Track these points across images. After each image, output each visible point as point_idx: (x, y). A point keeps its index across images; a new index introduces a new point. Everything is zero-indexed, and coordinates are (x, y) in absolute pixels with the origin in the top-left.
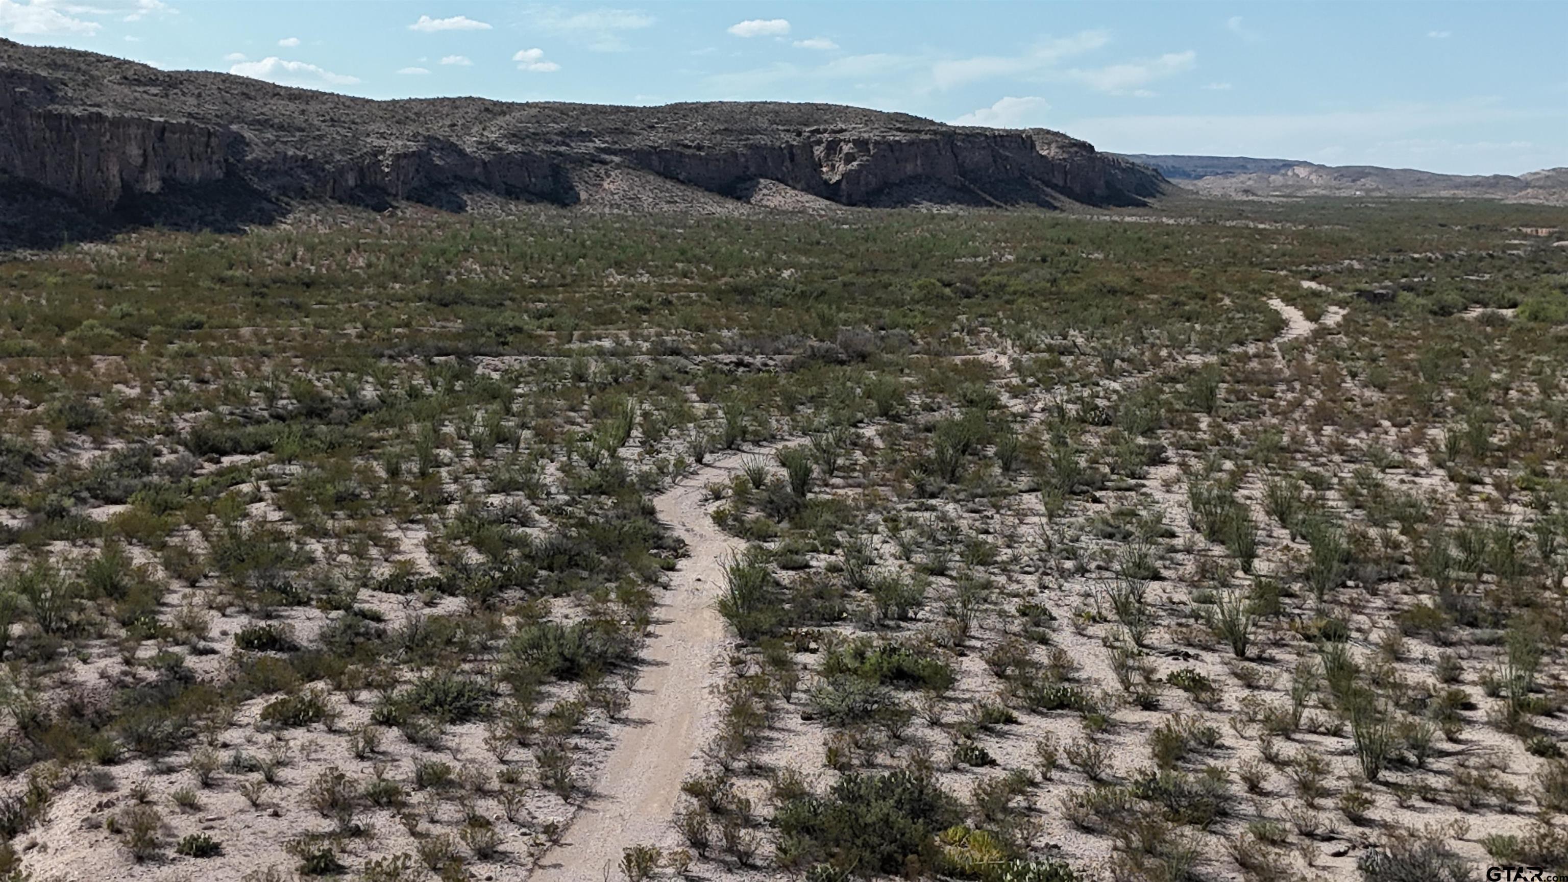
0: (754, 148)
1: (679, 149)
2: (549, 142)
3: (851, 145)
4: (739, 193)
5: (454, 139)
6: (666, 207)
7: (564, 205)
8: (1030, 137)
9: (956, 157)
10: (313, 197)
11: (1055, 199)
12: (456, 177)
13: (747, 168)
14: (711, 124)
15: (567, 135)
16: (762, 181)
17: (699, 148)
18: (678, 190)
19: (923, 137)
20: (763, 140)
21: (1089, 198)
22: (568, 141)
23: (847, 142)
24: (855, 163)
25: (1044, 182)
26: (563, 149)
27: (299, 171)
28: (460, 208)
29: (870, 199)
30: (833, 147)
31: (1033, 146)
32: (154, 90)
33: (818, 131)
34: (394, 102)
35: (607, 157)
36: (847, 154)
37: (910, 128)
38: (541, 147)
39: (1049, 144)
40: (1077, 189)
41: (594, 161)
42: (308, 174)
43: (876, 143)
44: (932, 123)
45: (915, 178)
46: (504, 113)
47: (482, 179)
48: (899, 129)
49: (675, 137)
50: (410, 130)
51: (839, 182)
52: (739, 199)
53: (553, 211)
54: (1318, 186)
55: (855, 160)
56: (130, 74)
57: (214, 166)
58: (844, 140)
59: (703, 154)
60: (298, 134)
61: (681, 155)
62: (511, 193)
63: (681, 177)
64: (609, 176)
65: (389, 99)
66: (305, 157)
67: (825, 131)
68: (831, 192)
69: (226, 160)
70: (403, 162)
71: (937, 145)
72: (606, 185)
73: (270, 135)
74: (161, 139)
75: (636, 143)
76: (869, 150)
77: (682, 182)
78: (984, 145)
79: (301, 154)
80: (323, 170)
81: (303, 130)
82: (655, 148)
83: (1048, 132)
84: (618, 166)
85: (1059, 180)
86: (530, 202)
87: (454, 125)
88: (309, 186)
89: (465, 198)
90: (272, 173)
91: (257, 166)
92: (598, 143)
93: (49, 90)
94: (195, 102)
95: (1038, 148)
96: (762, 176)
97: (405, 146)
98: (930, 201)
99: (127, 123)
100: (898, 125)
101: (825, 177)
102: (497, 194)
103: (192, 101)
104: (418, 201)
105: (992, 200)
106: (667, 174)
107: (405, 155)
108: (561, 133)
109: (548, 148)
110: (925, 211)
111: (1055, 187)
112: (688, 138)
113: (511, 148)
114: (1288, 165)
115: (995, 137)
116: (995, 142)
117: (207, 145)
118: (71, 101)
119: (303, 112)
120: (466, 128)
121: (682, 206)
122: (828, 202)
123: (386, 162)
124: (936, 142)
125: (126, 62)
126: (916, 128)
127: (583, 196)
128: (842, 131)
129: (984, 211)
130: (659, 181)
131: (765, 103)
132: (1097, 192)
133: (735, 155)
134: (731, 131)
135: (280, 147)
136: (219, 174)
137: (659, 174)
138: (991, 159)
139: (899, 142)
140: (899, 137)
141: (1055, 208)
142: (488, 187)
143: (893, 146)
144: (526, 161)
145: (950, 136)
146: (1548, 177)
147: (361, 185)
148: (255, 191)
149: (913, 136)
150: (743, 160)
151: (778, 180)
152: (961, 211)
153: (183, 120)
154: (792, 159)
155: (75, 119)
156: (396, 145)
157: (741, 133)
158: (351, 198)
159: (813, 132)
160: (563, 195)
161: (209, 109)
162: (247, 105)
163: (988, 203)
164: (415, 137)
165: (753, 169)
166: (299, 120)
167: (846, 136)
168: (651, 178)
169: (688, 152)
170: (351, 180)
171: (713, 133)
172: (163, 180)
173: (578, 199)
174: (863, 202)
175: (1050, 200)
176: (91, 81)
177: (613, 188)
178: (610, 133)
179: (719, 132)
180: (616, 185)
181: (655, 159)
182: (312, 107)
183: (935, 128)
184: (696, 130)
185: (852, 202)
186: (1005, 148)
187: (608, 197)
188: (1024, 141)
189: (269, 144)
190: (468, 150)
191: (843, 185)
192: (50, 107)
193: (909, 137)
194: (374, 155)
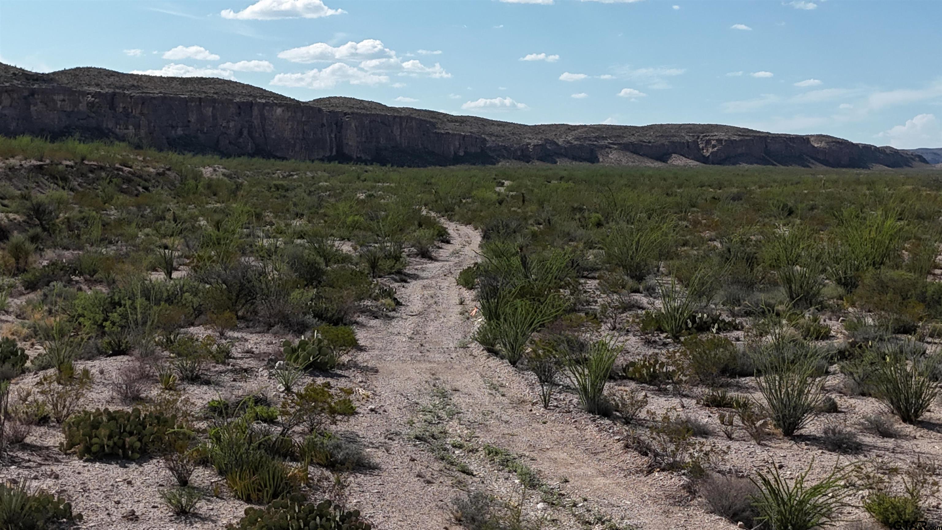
0: (673, 143)
1: (641, 143)
2: (590, 140)
3: (715, 141)
4: (662, 159)
5: (555, 140)
6: (630, 164)
7: (593, 163)
8: (806, 138)
11: (812, 163)
12: (555, 153)
13: (668, 150)
14: (656, 133)
15: (597, 138)
16: (674, 155)
17: (649, 142)
18: (638, 158)
19: (747, 138)
20: (676, 139)
21: (835, 164)
22: (597, 140)
23: (713, 140)
24: (716, 149)
26: (595, 143)
27: (503, 150)
28: (556, 163)
29: (722, 162)
30: (708, 142)
31: (809, 142)
32: (458, 124)
33: (706, 136)
34: (536, 126)
35: (612, 146)
36: (714, 145)
37: (745, 134)
38: (587, 142)
39: (821, 141)
40: (831, 160)
41: (606, 147)
42: (506, 151)
43: (726, 140)
44: (759, 132)
45: (741, 155)
46: (574, 130)
47: (564, 153)
48: (739, 135)
49: (641, 138)
50: (539, 137)
52: (664, 162)
53: (589, 164)
55: (716, 147)
56: (449, 118)
57: (478, 148)
59: (650, 144)
61: (642, 145)
62: (574, 158)
63: (640, 153)
64: (611, 152)
65: (533, 124)
66: (505, 145)
67: (710, 135)
68: (705, 160)
69: (481, 147)
70: (537, 148)
72: (610, 156)
73: (493, 138)
74: (464, 140)
75: (625, 140)
76: (722, 143)
77: (641, 155)
78: (783, 141)
79: (503, 144)
80: (511, 150)
81: (503, 137)
82: (632, 143)
84: (616, 149)
85: (820, 156)
86: (580, 161)
88: (506, 155)
89: (558, 160)
90: (495, 151)
91: (490, 148)
92: (609, 141)
93: (433, 125)
96: (675, 153)
97: (538, 142)
98: (745, 163)
101: (703, 154)
103: (469, 127)
105: (777, 163)
106: (635, 152)
107: (537, 145)
108: (595, 137)
109: (590, 143)
111: (816, 159)
112: (646, 139)
113: (576, 143)
115: (790, 138)
116: (790, 140)
117: (476, 141)
118: (439, 128)
119: (503, 131)
120: (560, 136)
121: (637, 164)
122: (701, 164)
123: (531, 147)
124: (753, 140)
126: (747, 134)
127: (601, 160)
130: (631, 155)
132: (842, 162)
133: (663, 145)
134: (664, 136)
135: (497, 142)
136: (479, 151)
137: (632, 152)
138: (784, 148)
139: (736, 140)
140: (736, 138)
142: (566, 156)
143: (732, 142)
144: (581, 147)
147: (523, 155)
148: (489, 156)
149: (742, 137)
150: (667, 147)
151: (681, 155)
153: (469, 134)
154: (688, 147)
155: (442, 134)
156: (535, 142)
157: (667, 136)
160: (593, 159)
161: (475, 130)
162: (486, 128)
163: (773, 165)
164: (541, 138)
165: (670, 150)
166: (502, 133)
167: (714, 138)
168: (628, 153)
169: (644, 144)
170: (519, 153)
171: (656, 137)
172: (465, 152)
173: (598, 161)
174: (718, 164)
175: (810, 165)
176: (443, 122)
177: (612, 157)
178: (615, 137)
179: (659, 136)
180: (614, 156)
181: (631, 147)
182: (506, 129)
183: (758, 134)
184: (650, 136)
185: (713, 163)
186: (794, 143)
187: (610, 160)
188: (804, 140)
189: (493, 141)
190: (560, 144)
191: (710, 157)
192: (436, 131)
193: (740, 138)
194: (528, 145)
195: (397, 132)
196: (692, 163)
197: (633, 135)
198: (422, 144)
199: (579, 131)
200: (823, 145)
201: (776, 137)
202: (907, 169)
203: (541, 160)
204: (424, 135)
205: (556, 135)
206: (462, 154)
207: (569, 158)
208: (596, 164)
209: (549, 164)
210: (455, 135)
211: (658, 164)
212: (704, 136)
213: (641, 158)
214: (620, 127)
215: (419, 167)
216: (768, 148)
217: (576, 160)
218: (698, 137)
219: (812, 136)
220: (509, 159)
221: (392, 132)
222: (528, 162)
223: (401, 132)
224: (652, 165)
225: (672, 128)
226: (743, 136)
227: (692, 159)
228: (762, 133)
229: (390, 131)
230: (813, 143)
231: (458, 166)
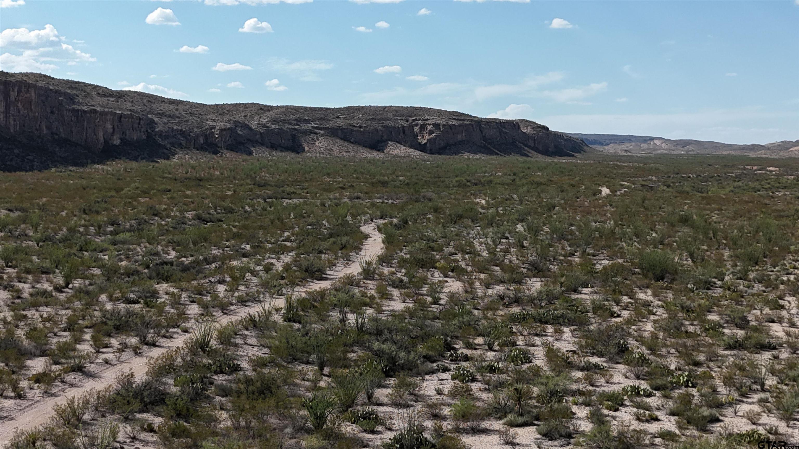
0: (386, 127)
1: (351, 127)
2: (291, 124)
3: (431, 126)
4: (379, 148)
5: (247, 123)
6: (344, 154)
7: (298, 153)
8: (517, 123)
9: (482, 132)
10: (186, 148)
11: (528, 152)
12: (248, 140)
13: (383, 136)
14: (366, 116)
15: (299, 121)
16: (390, 142)
17: (360, 127)
18: (351, 147)
19: (466, 122)
20: (390, 124)
21: (546, 153)
22: (299, 123)
24: (433, 135)
25: (524, 145)
26: (297, 127)
27: (179, 136)
28: (250, 153)
29: (440, 151)
30: (423, 127)
31: (519, 128)
33: (416, 120)
35: (317, 131)
36: (430, 130)
37: (459, 118)
38: (287, 126)
39: (527, 127)
40: (540, 148)
41: (311, 133)
42: (183, 137)
43: (444, 125)
44: (470, 116)
45: (461, 142)
46: (271, 111)
47: (260, 141)
48: (455, 119)
49: (349, 122)
50: (227, 119)
51: (426, 143)
52: (379, 151)
53: (293, 155)
54: (664, 149)
55: (433, 133)
56: (101, 92)
57: (142, 133)
58: (429, 124)
59: (362, 130)
60: (177, 119)
61: (352, 130)
62: (273, 147)
63: (352, 141)
64: (318, 139)
65: (215, 104)
66: (182, 130)
67: (420, 120)
68: (422, 148)
69: (147, 131)
70: (224, 133)
71: (473, 126)
72: (317, 144)
73: (165, 120)
74: (120, 121)
75: (331, 124)
76: (440, 128)
77: (352, 143)
78: (496, 126)
79: (180, 128)
80: (190, 136)
81: (180, 118)
82: (340, 127)
83: (527, 121)
84: (322, 135)
85: (531, 143)
86: (281, 151)
87: (246, 116)
88: (183, 143)
89: (252, 149)
90: (167, 137)
91: (160, 134)
92: (313, 125)
93: (71, 99)
94: (131, 105)
95: (522, 129)
96: (390, 140)
97: (225, 125)
98: (469, 152)
100: (454, 117)
101: (419, 141)
102: (267, 147)
103: (129, 104)
104: (231, 150)
105: (499, 152)
106: (345, 139)
107: (225, 130)
108: (296, 120)
109: (290, 127)
110: (466, 157)
111: (529, 147)
112: (354, 122)
113: (273, 126)
114: (652, 139)
115: (501, 123)
116: (501, 126)
117: (139, 124)
118: (80, 104)
119: (177, 110)
120: (252, 118)
121: (352, 154)
122: (421, 153)
123: (216, 132)
126: (462, 118)
127: (306, 149)
128: (427, 120)
129: (494, 157)
130: (342, 142)
131: (391, 106)
132: (550, 149)
133: (377, 131)
134: (375, 119)
135: (171, 125)
136: (144, 137)
137: (342, 139)
138: (498, 134)
139: (454, 125)
140: (454, 122)
141: (528, 156)
142: (262, 144)
143: (451, 127)
144: (280, 132)
145: (479, 122)
146: (779, 145)
147: (206, 142)
148: (160, 145)
149: (461, 122)
150: (380, 133)
151: (397, 142)
152: (484, 157)
153: (129, 113)
154: (404, 133)
155: (84, 111)
156: (221, 125)
157: (380, 120)
158: (201, 148)
159: (414, 120)
160: (297, 148)
161: (137, 108)
162: (154, 106)
163: (496, 153)
164: (229, 121)
165: (386, 137)
166: (177, 113)
167: (430, 122)
168: (338, 141)
169: (355, 129)
170: (201, 140)
171: (367, 120)
172: (121, 139)
173: (304, 150)
174: (437, 153)
176: (88, 95)
177: (320, 145)
178: (319, 120)
179: (370, 120)
180: (321, 143)
181: (339, 132)
182: (181, 107)
183: (470, 119)
184: (361, 119)
185: (432, 152)
186: (507, 128)
187: (317, 149)
188: (515, 125)
189: (165, 123)
190: (253, 127)
191: (428, 145)
192: (73, 106)
193: (459, 122)
194: (211, 129)
197: (338, 117)
198: (48, 128)
200: (530, 130)
202: (584, 155)
204: (52, 112)
206: (116, 141)
208: (302, 155)
209: (243, 155)
210: (106, 114)
211: (374, 154)
213: (355, 147)
216: (485, 134)
218: (411, 122)
219: (519, 121)
227: (410, 147)
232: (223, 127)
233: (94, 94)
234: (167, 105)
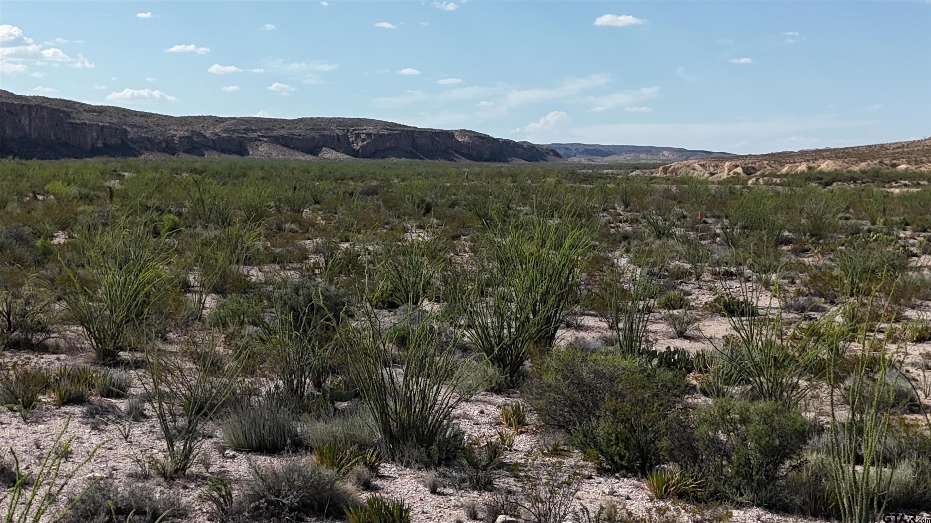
0: (323, 136)
1: (291, 136)
2: (239, 133)
3: (365, 135)
4: (313, 152)
5: (202, 132)
6: (281, 157)
7: (243, 155)
8: (451, 133)
9: (413, 141)
10: (150, 150)
12: (202, 145)
13: (318, 143)
14: (306, 126)
15: (246, 130)
16: (324, 148)
17: (300, 135)
18: (289, 151)
19: (396, 132)
20: (326, 133)
21: (480, 158)
22: (247, 132)
23: (363, 134)
24: (365, 142)
25: (457, 151)
26: (244, 135)
27: (146, 142)
28: (203, 155)
29: (372, 155)
30: (358, 136)
31: (453, 137)
32: (95, 114)
33: (355, 130)
34: (182, 117)
35: (262, 139)
36: (363, 139)
37: (393, 128)
38: (236, 134)
39: (464, 136)
40: (474, 155)
41: (256, 140)
42: (149, 143)
43: (375, 134)
44: (406, 126)
45: (390, 148)
46: (223, 122)
47: (212, 146)
48: (388, 129)
49: (290, 131)
52: (315, 155)
53: (238, 157)
56: (86, 108)
57: (118, 140)
59: (301, 138)
61: (292, 138)
62: (223, 151)
63: (290, 146)
64: (261, 145)
66: (148, 137)
67: (360, 129)
68: (355, 154)
69: (122, 138)
70: (182, 140)
72: (260, 149)
73: (136, 130)
74: (102, 130)
75: (275, 133)
76: (371, 137)
77: (292, 148)
78: (429, 135)
79: (146, 136)
80: (154, 142)
81: (146, 128)
82: (282, 135)
84: (266, 142)
85: (464, 150)
86: (229, 154)
88: (149, 147)
89: (205, 152)
90: (137, 143)
91: (132, 140)
92: (259, 133)
93: (68, 115)
96: (325, 146)
97: (184, 134)
98: (394, 157)
99: (93, 125)
100: (389, 127)
101: (353, 147)
103: (108, 118)
105: (424, 157)
106: (285, 145)
107: (183, 137)
108: (245, 130)
109: (239, 135)
111: (460, 153)
112: (296, 132)
113: (224, 135)
116: (435, 135)
117: (116, 132)
118: (74, 118)
119: (146, 121)
120: (208, 128)
121: (288, 156)
122: (352, 157)
123: (176, 139)
124: (401, 134)
125: (84, 104)
126: (396, 128)
127: (251, 153)
130: (281, 148)
133: (313, 138)
134: (314, 129)
135: (139, 133)
136: (120, 142)
137: (282, 145)
138: (430, 142)
139: (384, 134)
140: (385, 132)
142: (214, 149)
143: (381, 136)
144: (230, 140)
145: (412, 132)
147: (168, 147)
148: (131, 148)
149: (391, 132)
150: (317, 140)
151: (332, 148)
153: (108, 124)
154: (338, 141)
155: (78, 124)
156: (181, 133)
157: (318, 130)
158: (164, 151)
160: (242, 152)
161: (114, 121)
162: (127, 119)
163: (421, 158)
164: (187, 131)
165: (321, 144)
166: (146, 124)
167: (364, 131)
168: (278, 146)
169: (295, 137)
170: (164, 145)
171: (307, 130)
172: (103, 144)
173: (248, 154)
174: (368, 157)
175: (455, 159)
176: (78, 112)
177: (262, 150)
178: (265, 129)
179: (309, 129)
180: (264, 148)
181: (281, 140)
182: (150, 120)
183: (405, 129)
184: (300, 129)
185: (364, 157)
186: (439, 137)
187: (259, 153)
188: (449, 135)
189: (136, 132)
190: (207, 136)
191: (360, 150)
192: (70, 120)
193: (389, 132)
194: (173, 137)
195: (25, 122)
196: (343, 156)
197: (283, 128)
198: (55, 135)
199: (227, 122)
200: (466, 139)
201: (423, 132)
202: (542, 163)
203: (188, 153)
204: (57, 125)
205: (203, 126)
206: (100, 145)
207: (218, 151)
208: (246, 157)
209: (196, 157)
211: (309, 157)
212: (353, 130)
213: (292, 152)
214: (270, 120)
215: (50, 159)
216: (416, 142)
217: (225, 153)
218: (348, 131)
219: (456, 131)
220: (153, 151)
221: (20, 121)
222: (173, 154)
223: (30, 121)
224: (303, 159)
225: (322, 122)
226: (391, 130)
227: (343, 152)
228: (410, 127)
229: (17, 121)
230: (457, 138)
231: (96, 158)
232: (182, 135)
233: (82, 110)
234: (139, 118)
